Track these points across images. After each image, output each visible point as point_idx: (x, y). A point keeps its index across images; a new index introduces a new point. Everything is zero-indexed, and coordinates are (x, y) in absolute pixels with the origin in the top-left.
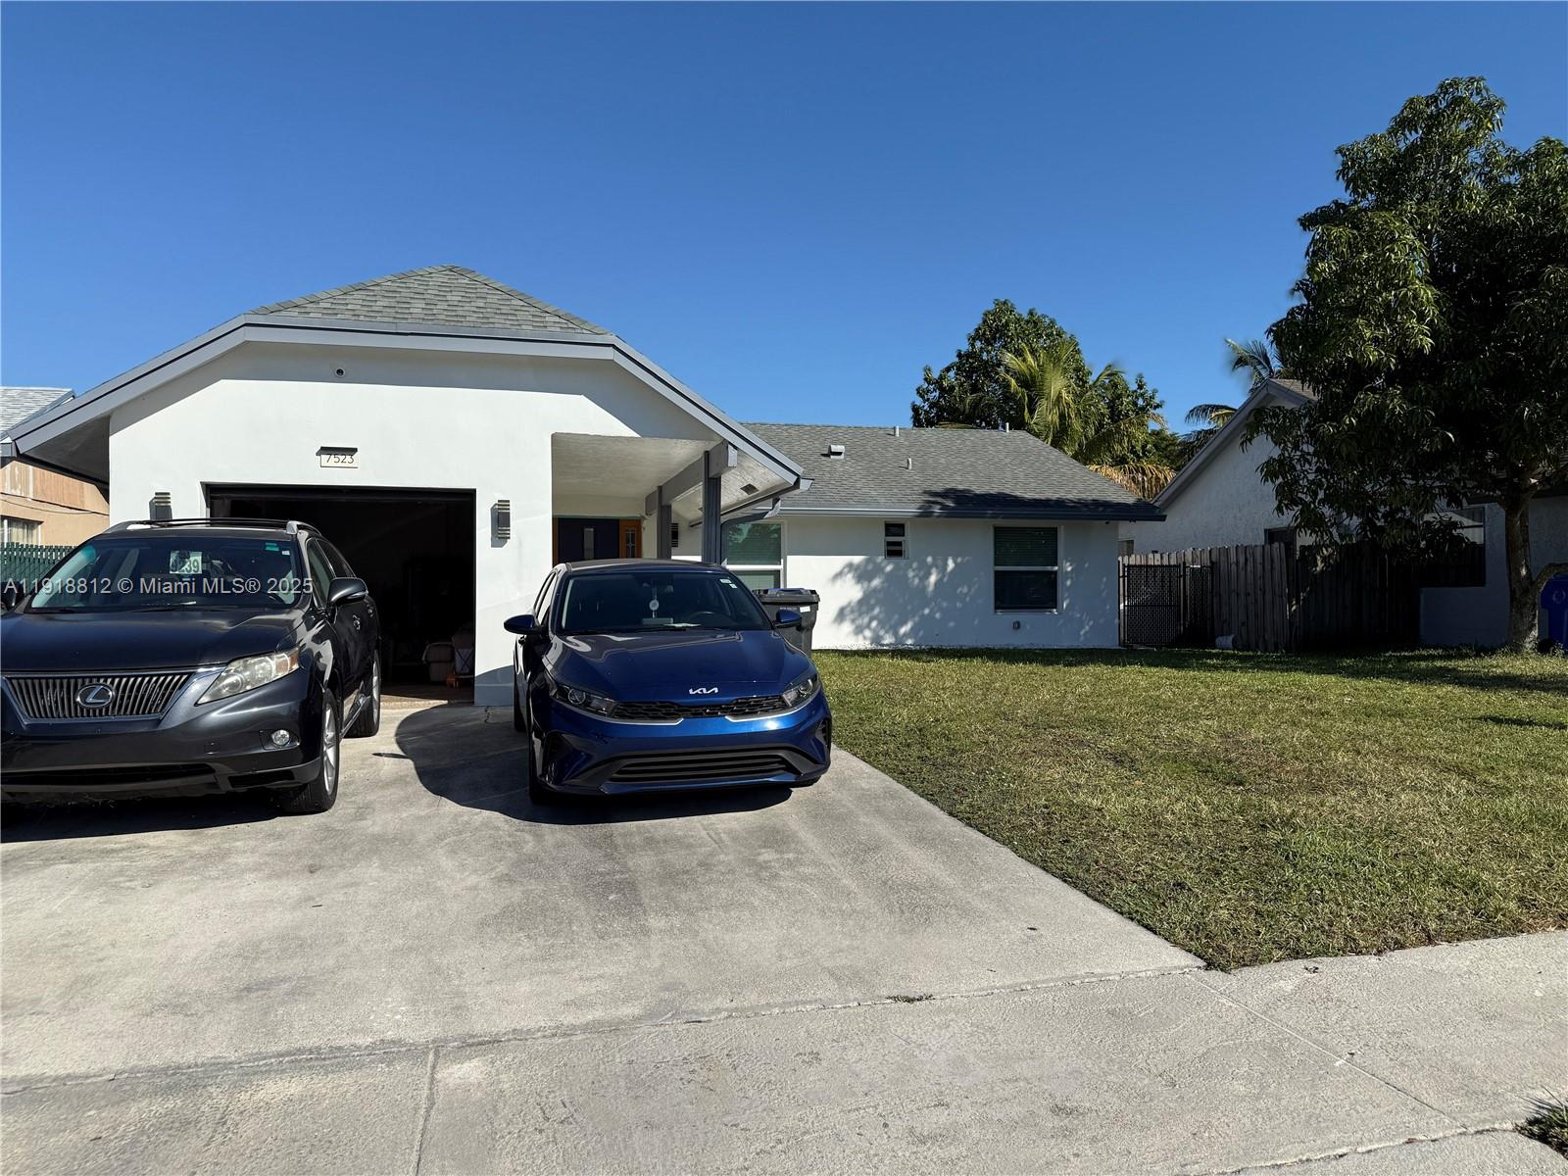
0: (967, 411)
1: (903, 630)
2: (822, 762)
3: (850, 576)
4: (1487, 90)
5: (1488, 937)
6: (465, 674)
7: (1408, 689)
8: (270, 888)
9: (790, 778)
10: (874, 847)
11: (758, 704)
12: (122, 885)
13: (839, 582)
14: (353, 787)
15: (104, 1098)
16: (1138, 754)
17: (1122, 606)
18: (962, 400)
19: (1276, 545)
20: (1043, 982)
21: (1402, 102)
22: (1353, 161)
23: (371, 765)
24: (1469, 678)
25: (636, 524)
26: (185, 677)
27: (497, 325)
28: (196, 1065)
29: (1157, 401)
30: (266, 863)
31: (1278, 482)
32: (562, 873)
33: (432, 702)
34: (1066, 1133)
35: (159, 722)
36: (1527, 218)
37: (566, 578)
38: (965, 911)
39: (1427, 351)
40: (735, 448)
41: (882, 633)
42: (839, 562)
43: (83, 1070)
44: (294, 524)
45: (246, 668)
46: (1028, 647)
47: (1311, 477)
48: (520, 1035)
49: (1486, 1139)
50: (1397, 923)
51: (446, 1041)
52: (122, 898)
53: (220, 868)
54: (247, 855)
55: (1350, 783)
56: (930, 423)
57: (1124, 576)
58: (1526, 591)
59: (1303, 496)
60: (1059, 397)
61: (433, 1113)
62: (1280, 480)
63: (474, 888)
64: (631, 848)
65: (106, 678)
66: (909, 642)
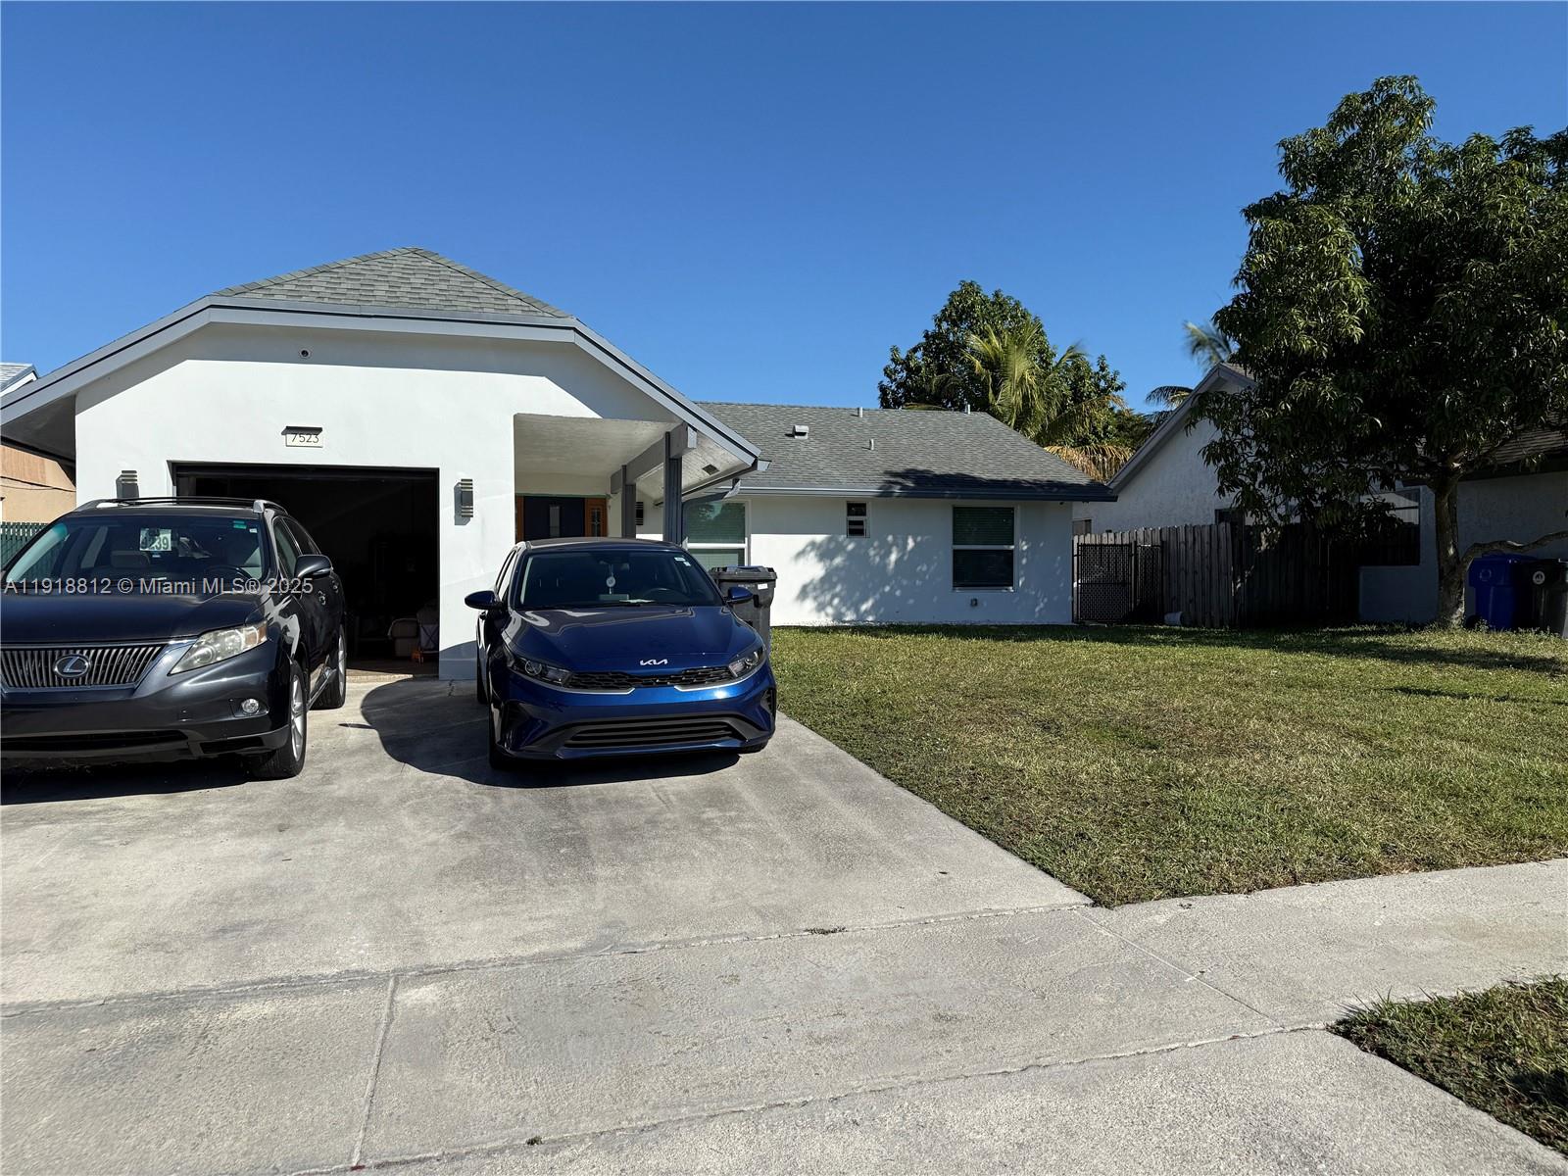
0: (933, 392)
1: (864, 607)
2: (767, 728)
3: (812, 554)
4: (1420, 89)
5: (1348, 879)
6: (429, 650)
7: (1334, 662)
8: (241, 845)
9: (736, 744)
10: (810, 805)
11: (706, 675)
12: (101, 843)
13: (802, 561)
14: (320, 755)
15: (95, 1019)
16: (1064, 721)
17: (1075, 584)
18: (929, 381)
19: (1223, 525)
20: (945, 916)
21: (1339, 101)
22: (1295, 154)
23: (337, 735)
24: (1393, 652)
25: (602, 503)
26: (158, 648)
27: (459, 308)
28: (178, 992)
29: (1118, 382)
30: (237, 823)
31: (1220, 465)
32: (518, 831)
33: (397, 676)
34: (943, 1035)
35: (134, 690)
36: (1453, 214)
37: (526, 555)
38: (885, 858)
39: (1356, 341)
40: (695, 429)
41: (843, 610)
42: (801, 540)
43: (74, 997)
44: (261, 502)
45: (216, 640)
46: (984, 624)
47: (1250, 460)
48: (472, 966)
49: (1299, 1034)
50: (1268, 866)
51: (405, 971)
52: (101, 855)
53: (194, 827)
54: (218, 816)
55: (1256, 747)
56: (897, 403)
57: (1078, 555)
58: (1453, 569)
59: (1243, 478)
60: (1023, 378)
61: (392, 1026)
62: (1223, 462)
63: (434, 844)
64: (584, 808)
65: (82, 649)
66: (870, 619)
